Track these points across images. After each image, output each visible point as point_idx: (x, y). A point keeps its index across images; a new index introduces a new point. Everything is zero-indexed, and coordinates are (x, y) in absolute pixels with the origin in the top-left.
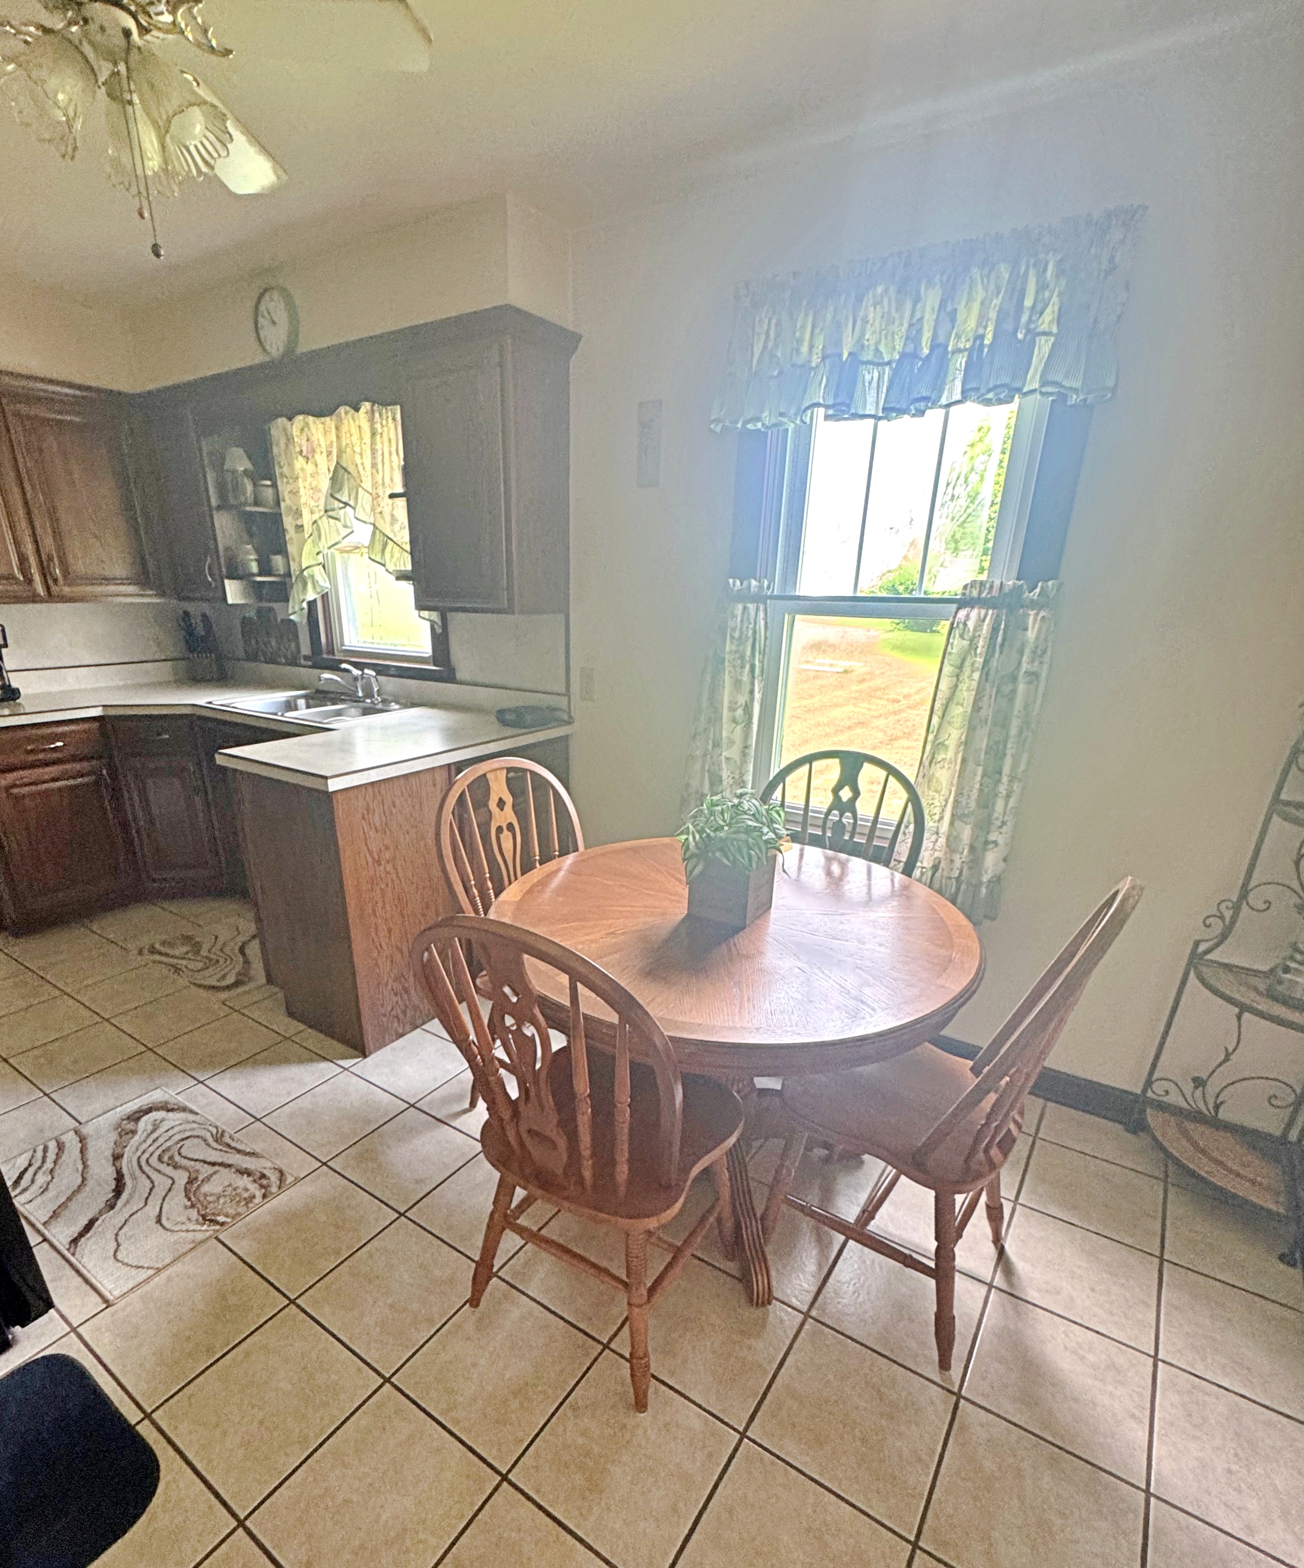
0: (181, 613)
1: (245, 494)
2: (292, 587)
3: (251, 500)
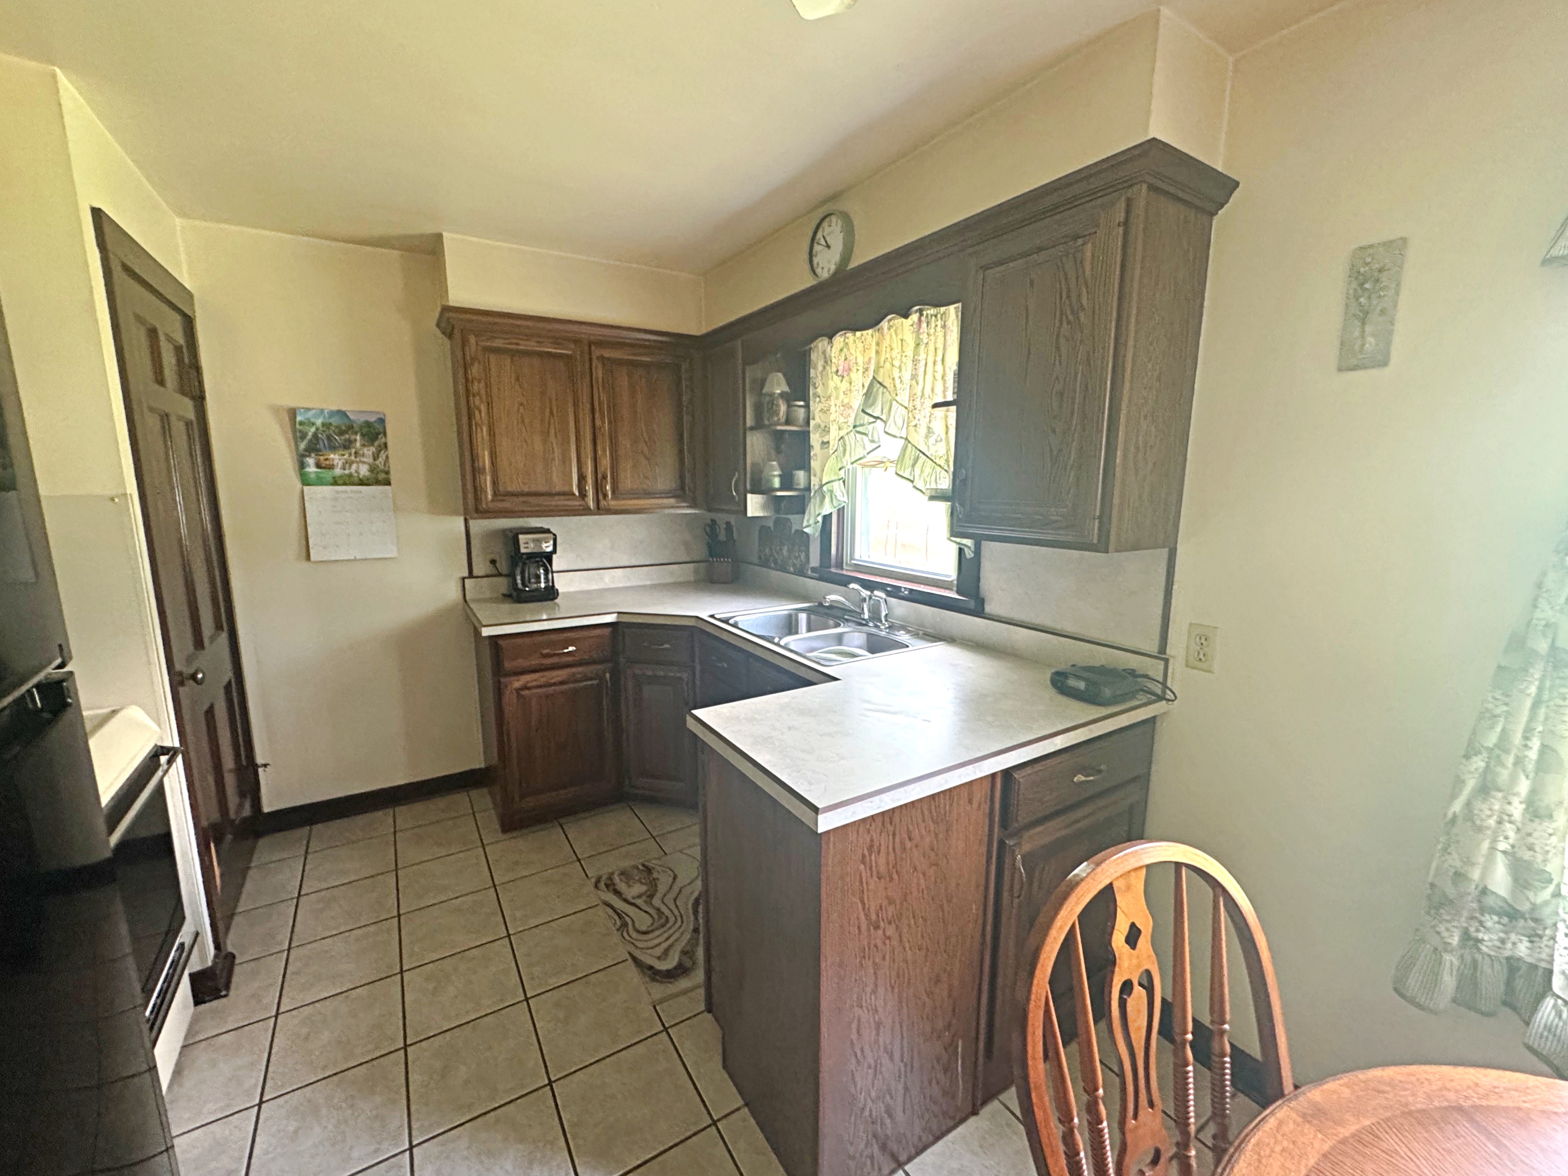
0: (709, 522)
1: (778, 415)
2: (810, 501)
3: (783, 420)
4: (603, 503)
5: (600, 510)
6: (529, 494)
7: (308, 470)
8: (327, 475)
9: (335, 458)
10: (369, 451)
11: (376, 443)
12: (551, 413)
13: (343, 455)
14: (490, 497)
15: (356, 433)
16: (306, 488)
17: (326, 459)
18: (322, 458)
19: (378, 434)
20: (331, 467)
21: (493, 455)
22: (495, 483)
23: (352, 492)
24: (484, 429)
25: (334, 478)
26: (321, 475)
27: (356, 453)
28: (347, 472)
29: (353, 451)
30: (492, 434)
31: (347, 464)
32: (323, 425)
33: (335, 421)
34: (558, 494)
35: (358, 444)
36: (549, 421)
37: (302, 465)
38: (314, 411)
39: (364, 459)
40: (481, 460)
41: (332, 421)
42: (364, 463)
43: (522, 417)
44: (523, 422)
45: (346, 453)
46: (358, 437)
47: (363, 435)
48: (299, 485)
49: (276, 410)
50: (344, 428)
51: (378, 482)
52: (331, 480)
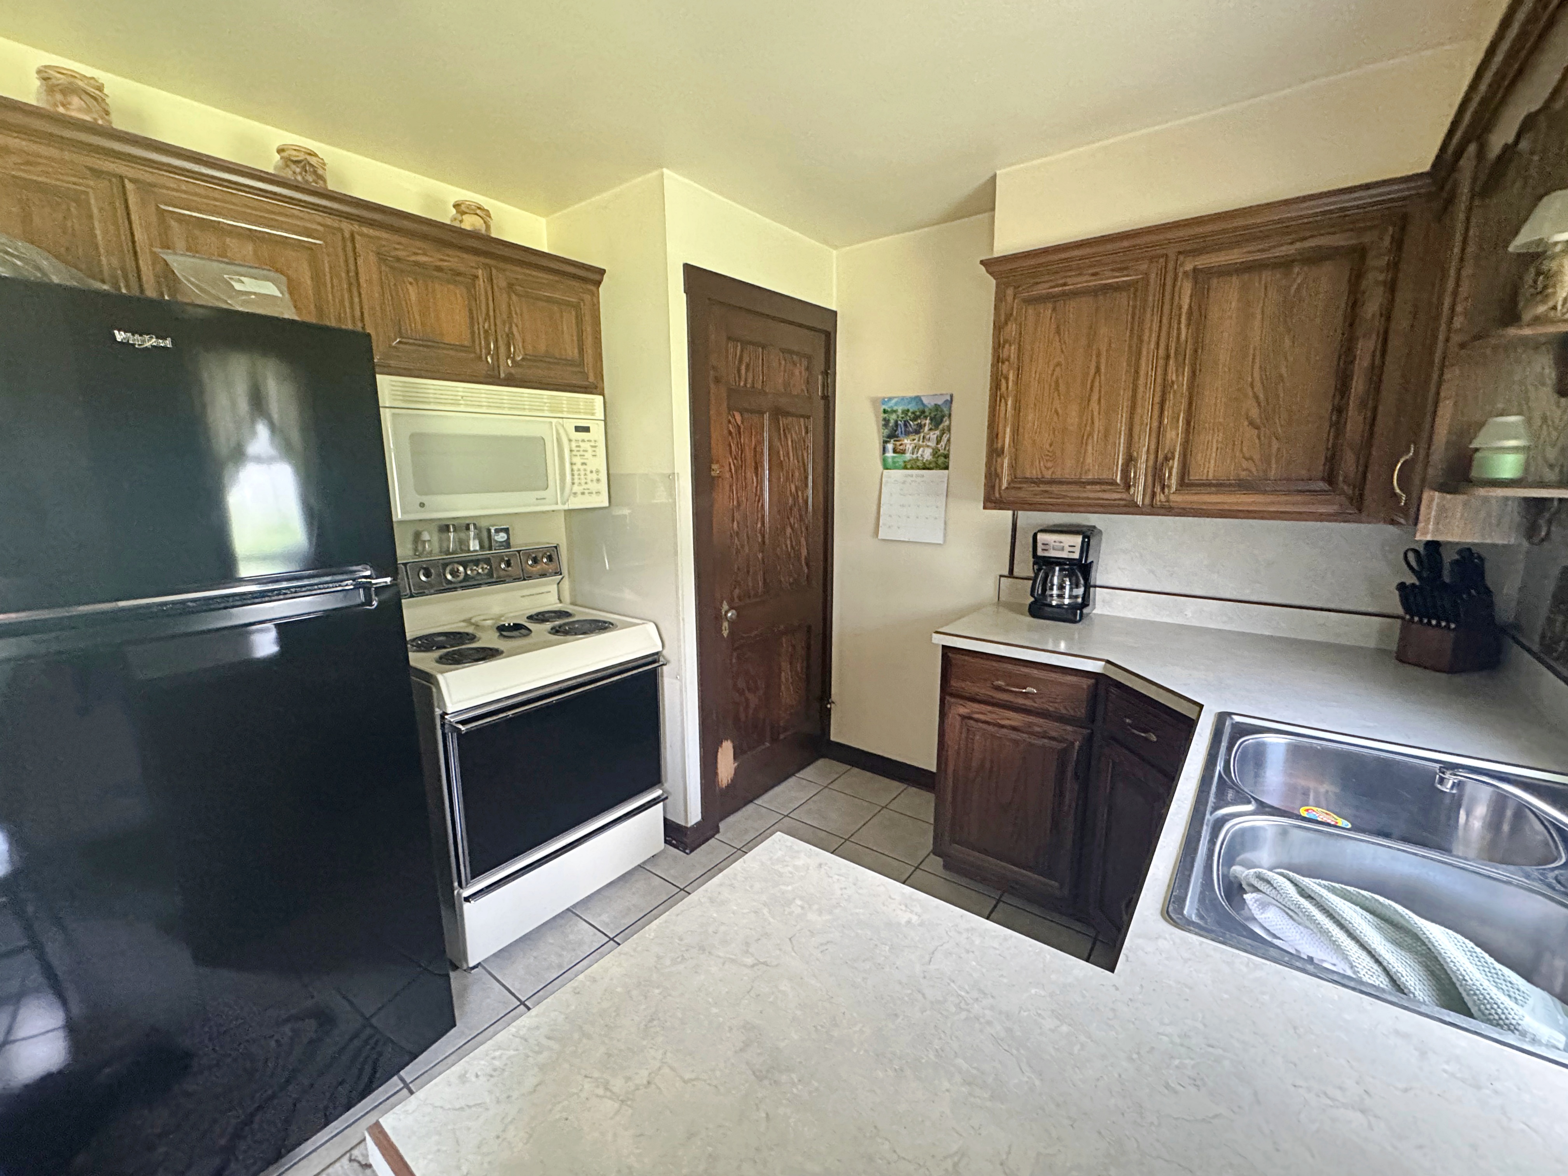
4: (1160, 498)
5: (1153, 509)
6: (1052, 482)
7: (887, 455)
8: (900, 459)
9: (907, 441)
10: (934, 435)
11: (941, 427)
12: (1098, 369)
13: (914, 440)
14: (1005, 485)
15: (926, 417)
16: (885, 471)
17: (901, 445)
18: (898, 443)
19: (943, 416)
20: (903, 452)
21: (1016, 432)
22: (1013, 467)
23: (917, 476)
24: (1010, 403)
25: (905, 462)
26: (896, 460)
27: (924, 437)
28: (914, 456)
29: (922, 435)
30: (1017, 409)
31: (916, 448)
32: (903, 412)
33: (912, 407)
34: (1093, 483)
35: (926, 428)
36: (1093, 382)
37: (884, 450)
38: (895, 400)
39: (929, 444)
40: (1000, 441)
41: (909, 407)
42: (928, 446)
43: (1057, 382)
44: (1057, 388)
45: (917, 437)
46: (928, 421)
47: (931, 419)
48: (881, 467)
49: (874, 401)
50: (918, 413)
51: (938, 467)
52: (902, 464)
